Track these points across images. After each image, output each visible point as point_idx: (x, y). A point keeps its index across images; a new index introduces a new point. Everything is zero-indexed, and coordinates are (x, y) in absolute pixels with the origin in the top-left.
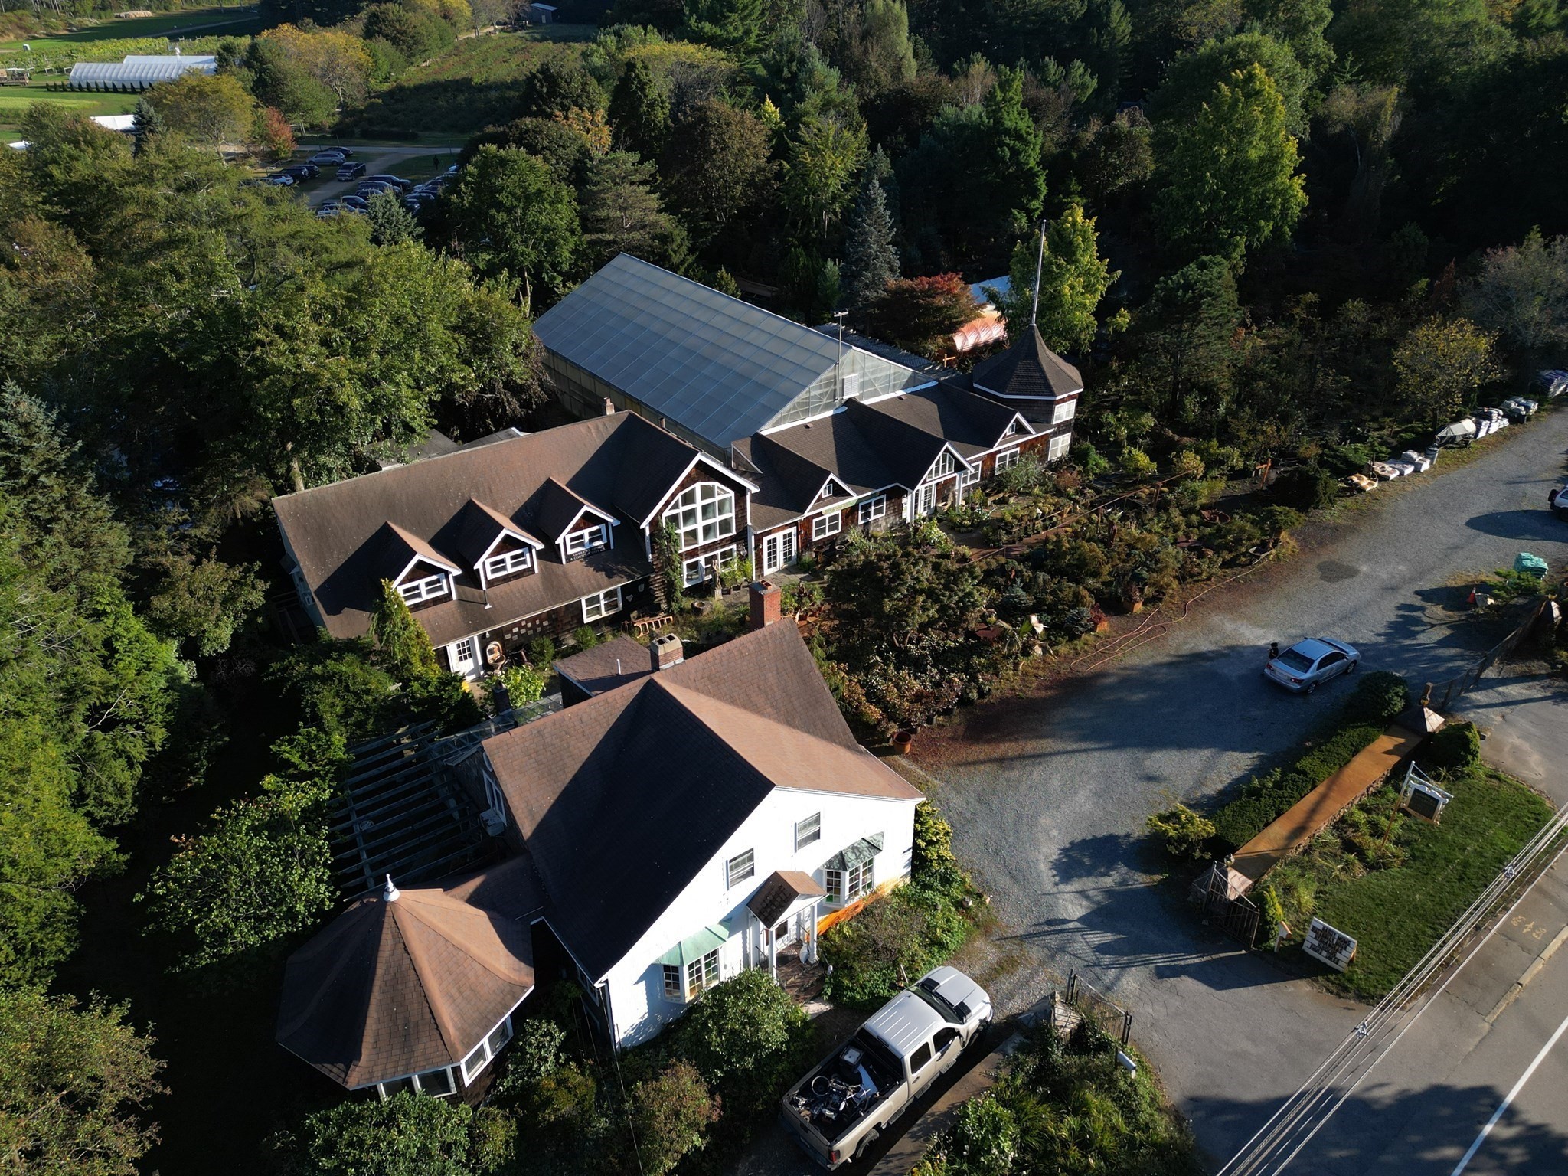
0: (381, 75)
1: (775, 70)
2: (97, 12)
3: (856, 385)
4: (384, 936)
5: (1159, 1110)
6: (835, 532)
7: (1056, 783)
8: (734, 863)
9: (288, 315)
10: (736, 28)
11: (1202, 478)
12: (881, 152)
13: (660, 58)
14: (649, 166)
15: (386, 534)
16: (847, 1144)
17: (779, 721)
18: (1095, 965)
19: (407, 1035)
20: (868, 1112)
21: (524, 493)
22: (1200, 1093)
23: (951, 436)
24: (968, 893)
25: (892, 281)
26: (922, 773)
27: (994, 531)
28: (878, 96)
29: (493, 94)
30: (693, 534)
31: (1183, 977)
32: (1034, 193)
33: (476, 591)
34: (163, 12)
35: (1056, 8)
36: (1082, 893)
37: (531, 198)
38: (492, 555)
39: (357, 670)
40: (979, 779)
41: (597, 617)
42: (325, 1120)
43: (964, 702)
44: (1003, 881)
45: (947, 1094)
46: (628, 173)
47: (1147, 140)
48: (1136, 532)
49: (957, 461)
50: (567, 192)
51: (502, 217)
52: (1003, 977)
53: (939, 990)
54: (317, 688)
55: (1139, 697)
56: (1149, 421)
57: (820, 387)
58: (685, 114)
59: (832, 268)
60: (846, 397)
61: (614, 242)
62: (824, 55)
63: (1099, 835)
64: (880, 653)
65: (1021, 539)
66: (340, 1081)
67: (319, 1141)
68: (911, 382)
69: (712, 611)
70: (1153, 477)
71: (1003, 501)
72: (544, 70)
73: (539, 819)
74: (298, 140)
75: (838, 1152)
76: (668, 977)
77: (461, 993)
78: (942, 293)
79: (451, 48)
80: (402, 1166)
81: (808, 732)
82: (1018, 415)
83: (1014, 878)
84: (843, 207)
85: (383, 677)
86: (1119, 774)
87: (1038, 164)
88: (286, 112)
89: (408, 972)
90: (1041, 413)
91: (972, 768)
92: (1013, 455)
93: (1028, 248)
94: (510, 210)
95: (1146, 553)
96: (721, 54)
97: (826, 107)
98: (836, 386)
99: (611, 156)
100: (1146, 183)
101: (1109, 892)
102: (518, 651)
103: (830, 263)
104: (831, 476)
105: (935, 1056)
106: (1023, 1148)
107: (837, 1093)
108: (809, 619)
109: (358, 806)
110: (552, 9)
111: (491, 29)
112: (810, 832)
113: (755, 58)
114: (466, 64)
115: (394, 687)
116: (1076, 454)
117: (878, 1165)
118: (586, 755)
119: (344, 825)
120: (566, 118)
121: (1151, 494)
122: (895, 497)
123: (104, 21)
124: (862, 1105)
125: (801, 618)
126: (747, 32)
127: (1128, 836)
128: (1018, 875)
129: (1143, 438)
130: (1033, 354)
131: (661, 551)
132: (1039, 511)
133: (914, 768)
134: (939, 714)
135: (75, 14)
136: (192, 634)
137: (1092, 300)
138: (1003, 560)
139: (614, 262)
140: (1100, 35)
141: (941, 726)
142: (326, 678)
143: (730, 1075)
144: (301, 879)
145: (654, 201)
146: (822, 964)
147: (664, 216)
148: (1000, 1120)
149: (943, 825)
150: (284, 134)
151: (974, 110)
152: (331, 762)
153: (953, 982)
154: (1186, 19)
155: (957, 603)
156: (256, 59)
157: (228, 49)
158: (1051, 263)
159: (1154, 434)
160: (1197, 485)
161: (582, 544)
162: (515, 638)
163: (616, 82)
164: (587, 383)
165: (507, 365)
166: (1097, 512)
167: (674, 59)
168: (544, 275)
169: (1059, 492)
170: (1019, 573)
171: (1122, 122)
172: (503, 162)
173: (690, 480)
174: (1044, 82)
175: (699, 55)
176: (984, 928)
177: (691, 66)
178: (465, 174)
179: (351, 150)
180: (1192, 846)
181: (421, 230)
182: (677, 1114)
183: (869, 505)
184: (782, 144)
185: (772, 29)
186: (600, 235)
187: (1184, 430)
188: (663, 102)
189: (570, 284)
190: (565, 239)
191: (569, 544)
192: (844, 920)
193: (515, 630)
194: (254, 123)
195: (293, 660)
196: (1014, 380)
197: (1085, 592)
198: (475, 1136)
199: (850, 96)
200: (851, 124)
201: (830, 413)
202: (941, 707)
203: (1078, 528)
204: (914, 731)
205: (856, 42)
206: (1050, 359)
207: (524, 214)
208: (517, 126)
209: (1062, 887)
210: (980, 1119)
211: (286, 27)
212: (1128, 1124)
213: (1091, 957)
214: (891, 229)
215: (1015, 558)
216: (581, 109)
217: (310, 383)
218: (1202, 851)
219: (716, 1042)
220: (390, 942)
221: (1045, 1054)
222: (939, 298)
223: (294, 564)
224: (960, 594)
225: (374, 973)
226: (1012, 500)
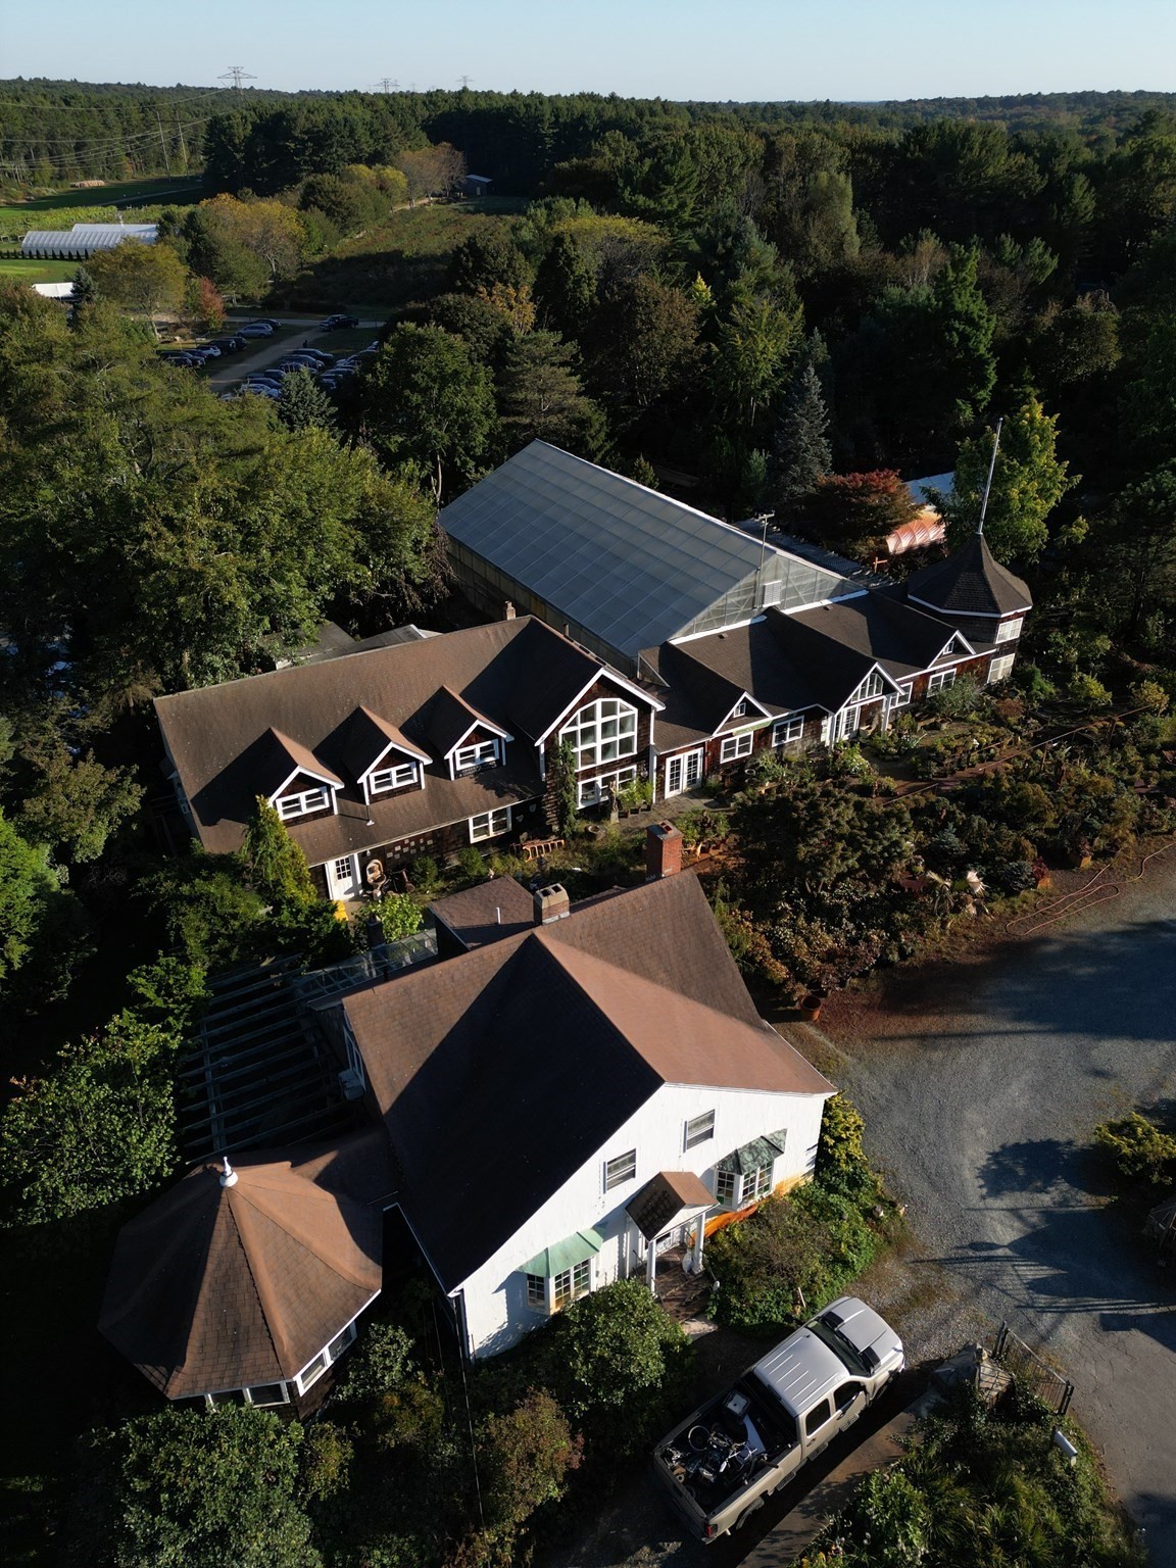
0: (315, 246)
1: (708, 245)
2: (53, 182)
3: (778, 593)
4: (217, 1226)
5: (1102, 1506)
6: (746, 754)
7: (985, 1070)
8: (612, 1166)
9: (178, 506)
10: (670, 202)
11: (1164, 713)
12: (817, 336)
13: (590, 232)
14: (571, 347)
15: (268, 742)
16: (726, 1517)
17: (673, 989)
18: (1028, 1306)
19: (236, 1341)
20: (753, 1480)
21: (416, 702)
22: (1153, 1489)
23: (881, 652)
24: (879, 1199)
25: (822, 477)
26: (831, 1045)
27: (924, 763)
28: (817, 274)
29: (422, 267)
30: (591, 752)
31: (1134, 1332)
32: (982, 382)
33: (359, 806)
34: (116, 181)
35: (1014, 182)
36: (1014, 1212)
37: (445, 379)
38: (377, 769)
39: (227, 893)
40: (898, 1057)
41: (484, 837)
42: (141, 1430)
43: (883, 963)
44: (920, 1188)
45: (847, 1460)
46: (549, 354)
47: (1113, 327)
48: (1085, 772)
49: (887, 683)
50: (484, 373)
51: (416, 398)
52: (918, 1312)
53: (843, 1329)
54: (183, 910)
55: (1085, 971)
56: (1104, 644)
57: (739, 594)
58: (612, 293)
59: (758, 459)
60: (765, 606)
61: (530, 425)
62: (762, 230)
63: (1036, 1140)
64: (789, 900)
65: (953, 772)
66: (161, 1387)
67: (133, 1457)
68: (841, 589)
69: (608, 835)
70: (1107, 707)
71: (934, 727)
72: (471, 243)
73: (399, 1090)
74: (228, 311)
75: (716, 1526)
76: (532, 1285)
77: (299, 1296)
78: (877, 492)
79: (384, 220)
80: (220, 1495)
81: (705, 1003)
82: (957, 633)
83: (932, 1184)
84: (773, 394)
85: (253, 899)
86: (1060, 1064)
87: (989, 350)
88: (219, 282)
89: (242, 1268)
90: (983, 632)
91: (889, 1043)
92: (948, 676)
93: (978, 446)
94: (425, 391)
95: (1098, 799)
96: (654, 228)
97: (761, 284)
98: (756, 592)
99: (533, 335)
100: (1109, 374)
101: (1047, 1214)
102: (401, 872)
103: (756, 454)
104: (745, 695)
105: (835, 1414)
106: (934, 1542)
107: (717, 1450)
108: (712, 852)
109: (212, 1050)
110: (487, 180)
111: (426, 201)
112: (702, 1130)
113: (688, 233)
114: (398, 237)
115: (263, 911)
116: (1019, 677)
117: (762, 1544)
118: (456, 1019)
119: (195, 1071)
120: (490, 294)
121: (1105, 727)
122: (814, 719)
123: (61, 190)
124: (747, 1468)
125: (703, 851)
126: (682, 206)
127: (1070, 1143)
128: (940, 1182)
129: (1097, 662)
130: (978, 565)
131: (555, 771)
132: (975, 741)
133: (822, 1038)
134: (853, 976)
135: (34, 183)
136: (64, 839)
137: (1043, 507)
138: (933, 798)
139: (528, 449)
140: (1061, 211)
141: (855, 990)
142: (192, 900)
143: (596, 1410)
144: (141, 1141)
145: (574, 383)
146: (706, 1274)
147: (584, 400)
148: (910, 1502)
149: (855, 1118)
150: (216, 304)
151: (922, 291)
152: (187, 999)
153: (860, 1319)
154: (1159, 196)
155: (881, 853)
156: (194, 229)
157: (169, 218)
158: (1002, 464)
159: (1109, 658)
160: (1158, 721)
161: (472, 760)
162: (397, 856)
163: (544, 257)
164: (491, 576)
165: (406, 563)
166: (1042, 748)
167: (605, 233)
168: (457, 459)
169: (997, 720)
170: (951, 816)
171: (1084, 305)
172: (421, 341)
173: (591, 696)
174: (999, 261)
175: (631, 230)
176: (896, 1244)
177: (622, 241)
178: (382, 353)
179: (279, 322)
180: (1149, 1168)
181: (334, 409)
182: (531, 1458)
183: (785, 726)
184: (712, 325)
185: (708, 203)
186: (516, 419)
187: (1145, 655)
188: (590, 279)
189: (482, 469)
190: (480, 423)
191: (458, 759)
192: (735, 1221)
193: (398, 848)
194: (187, 293)
195: (162, 875)
196: (955, 593)
197: (1027, 843)
198: (307, 1459)
199: (787, 274)
200: (786, 304)
201: (747, 622)
202: (856, 969)
203: (1020, 765)
204: (825, 995)
205: (796, 217)
206: (996, 571)
207: (440, 395)
208: (439, 303)
209: (990, 1201)
210: (884, 1499)
211: (224, 196)
212: (1064, 1522)
213: (1023, 1295)
214: (824, 420)
215: (946, 794)
216: (505, 285)
217: (197, 580)
218: (1161, 1175)
219: (582, 1371)
220: (224, 1233)
221: (966, 1421)
222: (873, 497)
223: (173, 768)
224: (886, 843)
225: (204, 1268)
226: (944, 726)
